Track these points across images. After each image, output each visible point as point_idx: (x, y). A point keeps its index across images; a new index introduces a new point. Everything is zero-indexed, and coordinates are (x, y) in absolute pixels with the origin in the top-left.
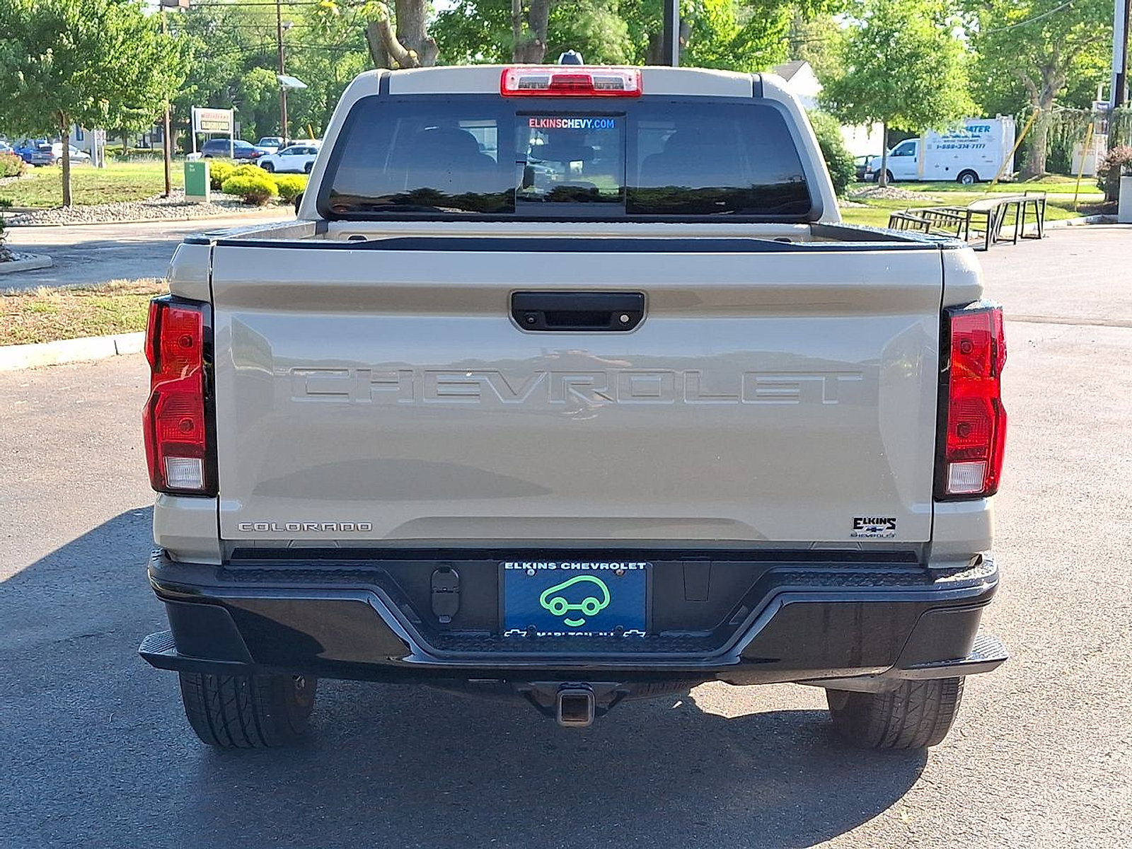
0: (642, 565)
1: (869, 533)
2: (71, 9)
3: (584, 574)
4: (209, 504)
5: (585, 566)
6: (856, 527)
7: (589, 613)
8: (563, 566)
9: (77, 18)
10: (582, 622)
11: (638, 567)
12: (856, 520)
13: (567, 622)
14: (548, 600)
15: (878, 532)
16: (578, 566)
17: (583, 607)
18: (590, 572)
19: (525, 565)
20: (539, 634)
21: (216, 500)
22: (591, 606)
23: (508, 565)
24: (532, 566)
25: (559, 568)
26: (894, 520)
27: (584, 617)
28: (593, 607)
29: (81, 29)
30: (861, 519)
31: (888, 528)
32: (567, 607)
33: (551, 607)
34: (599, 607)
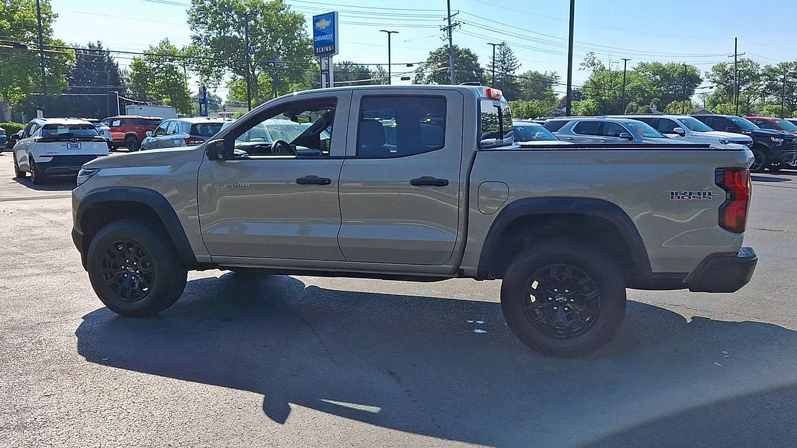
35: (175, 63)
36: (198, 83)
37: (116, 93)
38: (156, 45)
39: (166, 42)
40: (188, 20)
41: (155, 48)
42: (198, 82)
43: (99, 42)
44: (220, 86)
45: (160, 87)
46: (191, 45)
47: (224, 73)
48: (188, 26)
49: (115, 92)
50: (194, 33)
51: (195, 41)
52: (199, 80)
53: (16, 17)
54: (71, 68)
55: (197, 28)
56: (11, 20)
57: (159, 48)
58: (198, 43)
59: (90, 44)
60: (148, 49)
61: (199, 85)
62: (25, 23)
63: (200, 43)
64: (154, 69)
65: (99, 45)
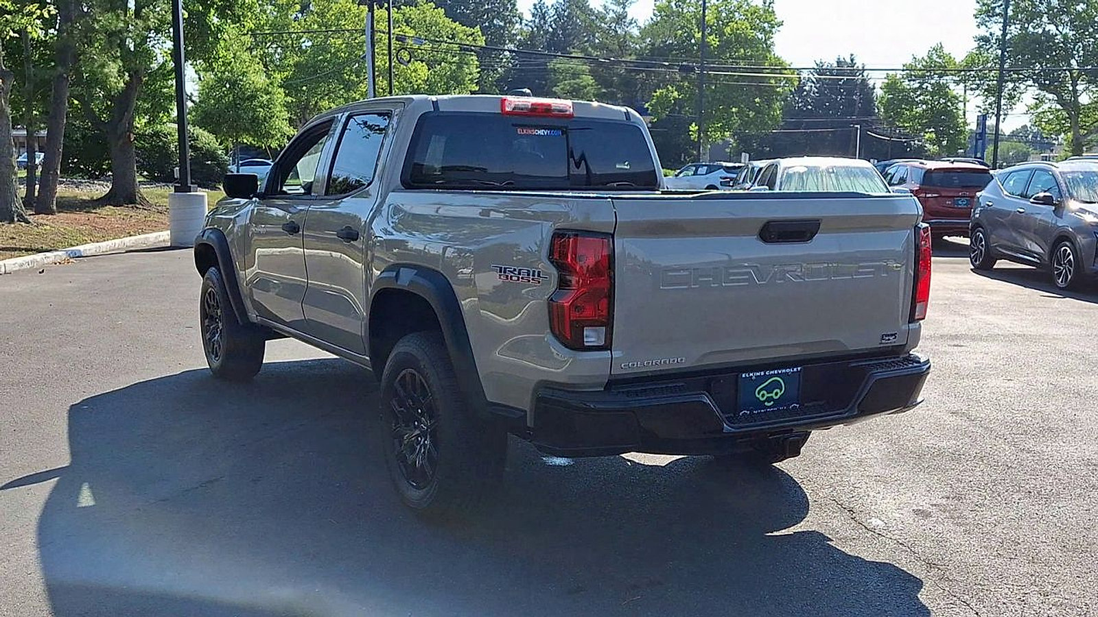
0: (799, 369)
3: (775, 375)
5: (776, 372)
7: (775, 398)
8: (766, 373)
10: (772, 403)
11: (797, 370)
13: (766, 404)
14: (759, 393)
16: (773, 372)
17: (773, 394)
18: (777, 375)
19: (751, 374)
20: (755, 412)
21: (609, 352)
23: (744, 375)
24: (754, 374)
27: (773, 400)
28: (777, 394)
32: (767, 395)
33: (759, 396)
34: (780, 394)
35: (948, 80)
36: (979, 109)
37: (857, 128)
38: (922, 54)
39: (938, 49)
40: (975, 12)
41: (920, 59)
42: (978, 107)
43: (852, 55)
44: (1013, 112)
45: (921, 116)
46: (974, 51)
47: (1024, 91)
48: (974, 22)
49: (856, 126)
50: (983, 32)
51: (981, 44)
52: (981, 104)
53: (728, 30)
54: (812, 94)
55: (987, 23)
56: (721, 34)
57: (926, 58)
58: (984, 46)
59: (839, 59)
60: (909, 61)
61: (980, 112)
62: (737, 36)
63: (988, 47)
64: (915, 90)
65: (852, 60)
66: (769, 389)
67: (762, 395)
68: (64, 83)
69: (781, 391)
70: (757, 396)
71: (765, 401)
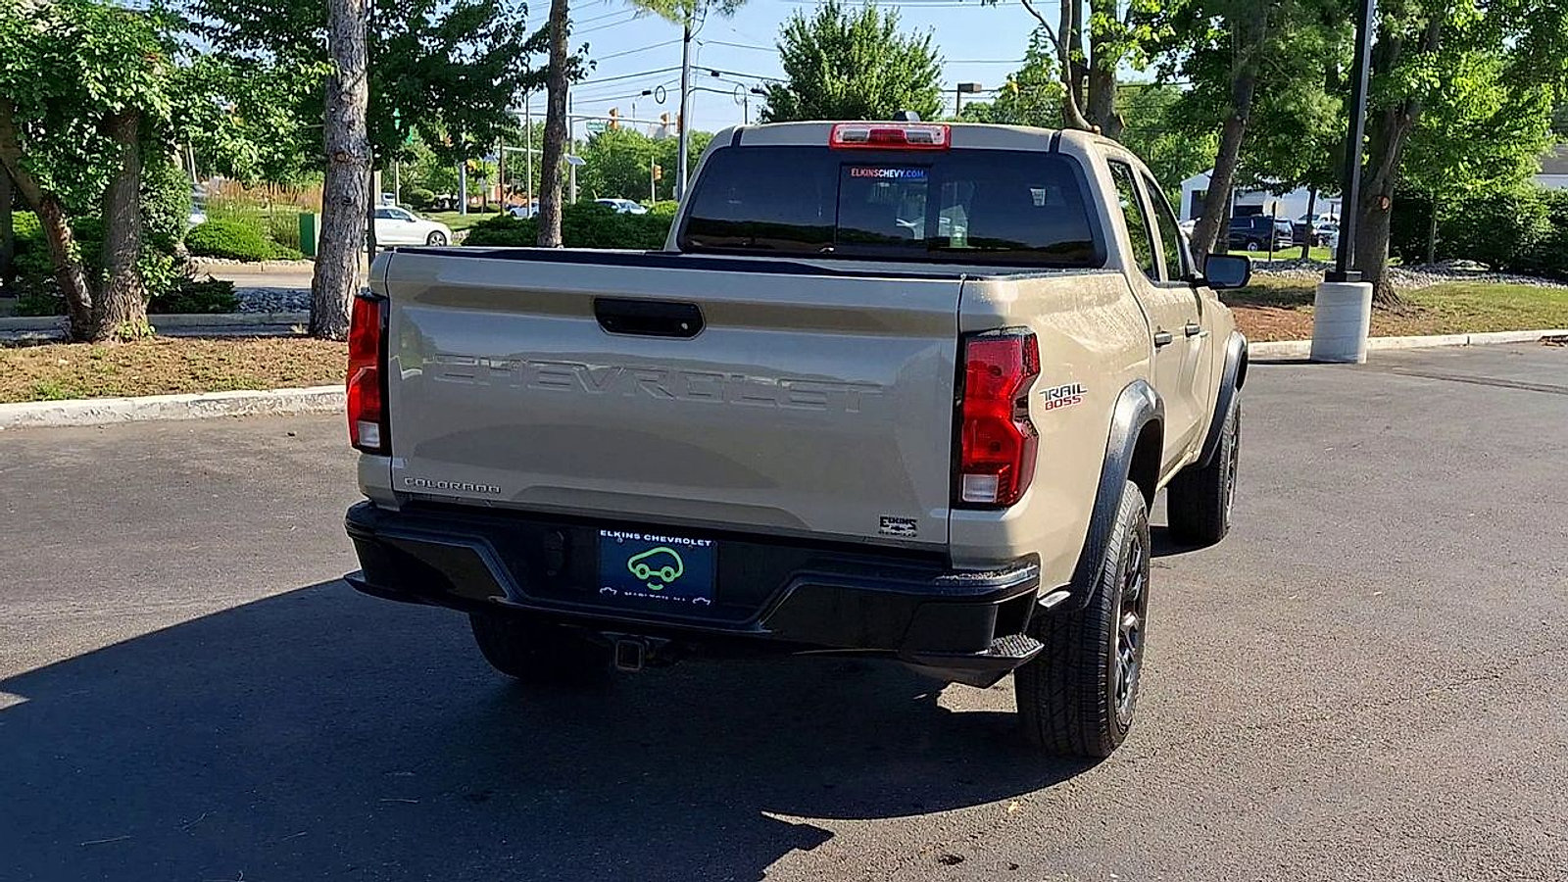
0: (708, 543)
1: (894, 531)
2: (872, 95)
3: (663, 545)
4: (384, 460)
5: (663, 539)
6: (882, 525)
7: (666, 579)
8: (645, 537)
9: (876, 102)
10: (661, 587)
11: (705, 543)
12: (882, 518)
13: (649, 585)
14: (634, 565)
15: (901, 531)
16: (657, 538)
17: (661, 574)
18: (666, 544)
19: (616, 534)
20: (626, 594)
21: (390, 458)
22: (668, 574)
23: (602, 533)
24: (621, 535)
25: (642, 538)
26: (915, 521)
27: (664, 583)
28: (670, 575)
29: (879, 112)
30: (886, 518)
31: (909, 528)
32: (649, 573)
33: (636, 571)
34: (674, 575)
66: (656, 562)
67: (641, 571)
68: (1237, 129)
69: (676, 571)
70: (632, 569)
71: (646, 581)
